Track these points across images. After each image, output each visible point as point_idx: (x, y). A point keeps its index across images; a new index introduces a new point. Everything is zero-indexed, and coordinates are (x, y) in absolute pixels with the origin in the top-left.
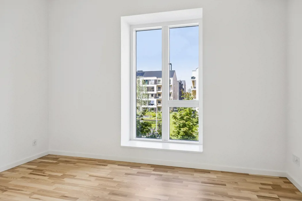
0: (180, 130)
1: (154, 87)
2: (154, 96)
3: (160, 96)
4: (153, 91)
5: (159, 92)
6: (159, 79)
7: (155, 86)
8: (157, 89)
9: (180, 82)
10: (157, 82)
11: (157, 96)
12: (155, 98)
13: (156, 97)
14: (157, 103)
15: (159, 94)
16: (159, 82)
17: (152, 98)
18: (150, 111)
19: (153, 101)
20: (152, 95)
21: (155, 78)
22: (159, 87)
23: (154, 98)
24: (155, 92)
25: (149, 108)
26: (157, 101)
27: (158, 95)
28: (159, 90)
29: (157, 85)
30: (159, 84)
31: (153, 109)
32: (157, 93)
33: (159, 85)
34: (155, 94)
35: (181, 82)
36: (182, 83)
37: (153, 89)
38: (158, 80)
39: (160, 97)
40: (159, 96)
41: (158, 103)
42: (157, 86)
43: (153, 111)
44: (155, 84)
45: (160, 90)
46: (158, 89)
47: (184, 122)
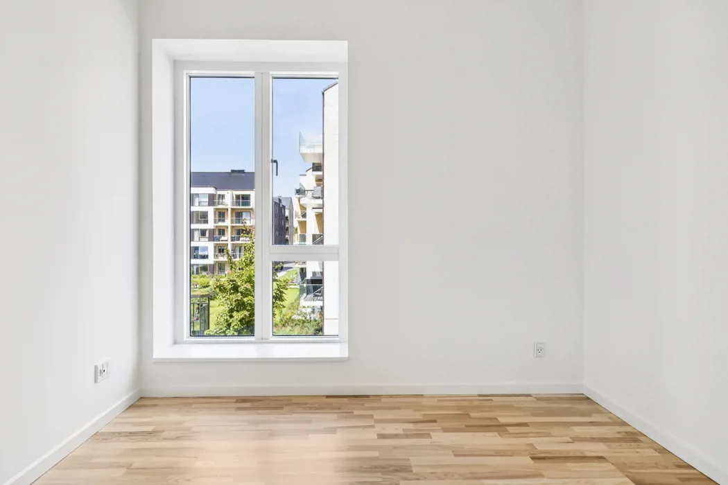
0: (231, 317)
1: (207, 212)
2: (207, 235)
3: (224, 234)
4: (206, 222)
5: (220, 224)
6: (220, 192)
7: (211, 211)
8: (215, 216)
9: (278, 201)
10: (217, 201)
11: (217, 235)
12: (209, 240)
13: (212, 239)
14: (215, 252)
15: (220, 230)
16: (221, 201)
17: (203, 239)
18: (197, 273)
19: (206, 249)
20: (203, 233)
21: (211, 190)
22: (220, 213)
23: (207, 239)
24: (211, 225)
25: (195, 267)
26: (215, 247)
27: (217, 232)
28: (219, 221)
29: (215, 207)
30: (222, 204)
31: (204, 268)
32: (217, 226)
33: (220, 207)
34: (210, 230)
35: (280, 200)
36: (283, 203)
37: (204, 217)
38: (219, 195)
39: (223, 238)
40: (220, 234)
41: (217, 253)
42: (216, 209)
43: (204, 273)
44: (209, 205)
45: (224, 221)
46: (217, 218)
47: (239, 298)
